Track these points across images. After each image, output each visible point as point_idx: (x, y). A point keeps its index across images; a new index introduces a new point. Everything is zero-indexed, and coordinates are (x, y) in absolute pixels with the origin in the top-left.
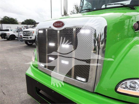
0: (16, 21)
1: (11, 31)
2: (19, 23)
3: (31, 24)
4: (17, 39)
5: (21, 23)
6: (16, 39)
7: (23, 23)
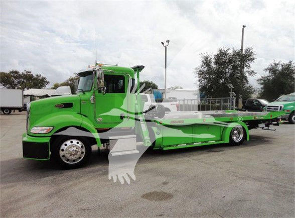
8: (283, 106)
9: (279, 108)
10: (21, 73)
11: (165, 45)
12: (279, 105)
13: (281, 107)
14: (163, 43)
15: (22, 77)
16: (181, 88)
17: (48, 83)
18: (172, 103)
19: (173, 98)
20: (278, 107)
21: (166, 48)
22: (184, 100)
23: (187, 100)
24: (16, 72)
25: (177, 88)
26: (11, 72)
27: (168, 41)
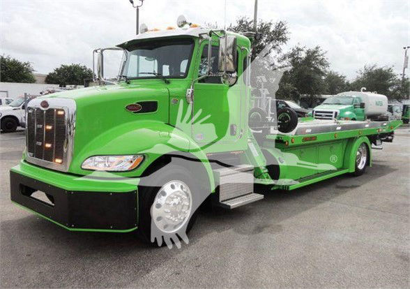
0: (28, 71)
1: (8, 103)
2: (36, 78)
3: (77, 80)
4: (20, 131)
5: (44, 79)
6: (19, 128)
7: (50, 79)
8: (338, 112)
9: (334, 114)
11: (135, 6)
12: (334, 111)
13: (336, 113)
14: (131, 1)
20: (332, 113)
21: (138, 10)
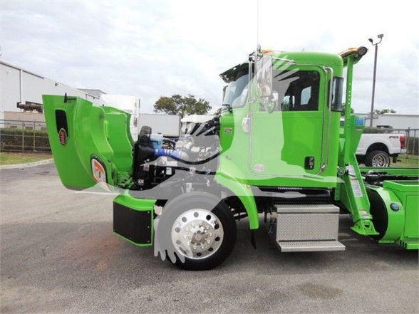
10: (183, 97)
11: (374, 43)
14: (371, 40)
15: (184, 102)
16: (393, 112)
17: (210, 108)
18: (391, 135)
19: (385, 127)
21: (377, 47)
22: (408, 131)
23: (415, 130)
24: (178, 97)
25: (386, 111)
26: (173, 97)
27: (381, 36)
